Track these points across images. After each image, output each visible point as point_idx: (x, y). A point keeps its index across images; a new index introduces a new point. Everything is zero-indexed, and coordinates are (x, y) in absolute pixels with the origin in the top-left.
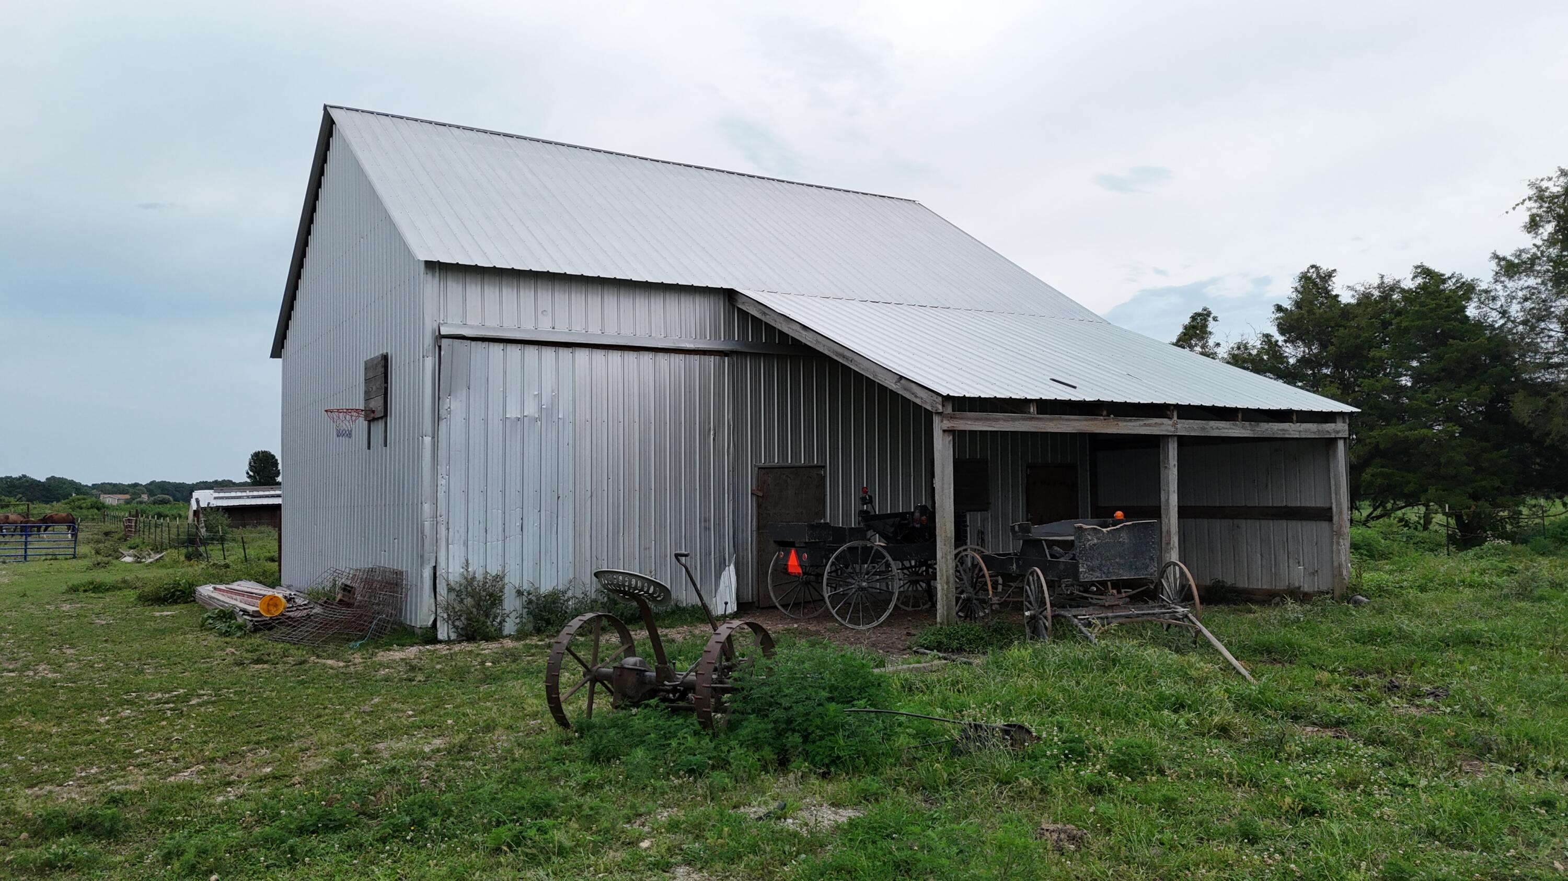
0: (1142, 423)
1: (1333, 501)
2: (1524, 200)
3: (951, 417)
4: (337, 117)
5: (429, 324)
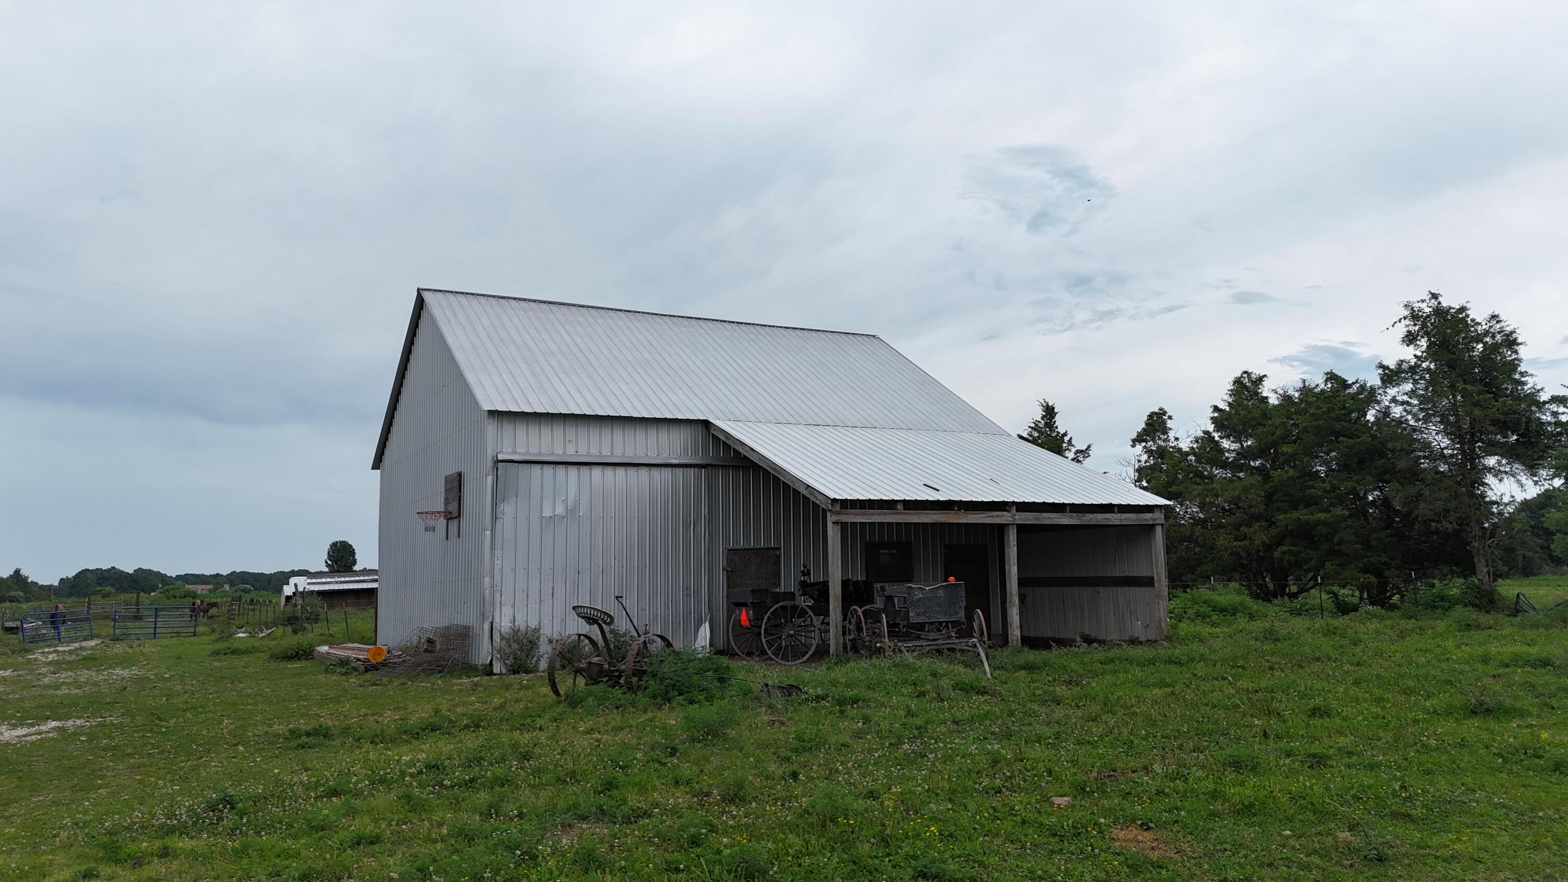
0: (986, 515)
1: (1155, 571)
2: (1401, 319)
3: (838, 513)
4: (427, 296)
5: (490, 453)
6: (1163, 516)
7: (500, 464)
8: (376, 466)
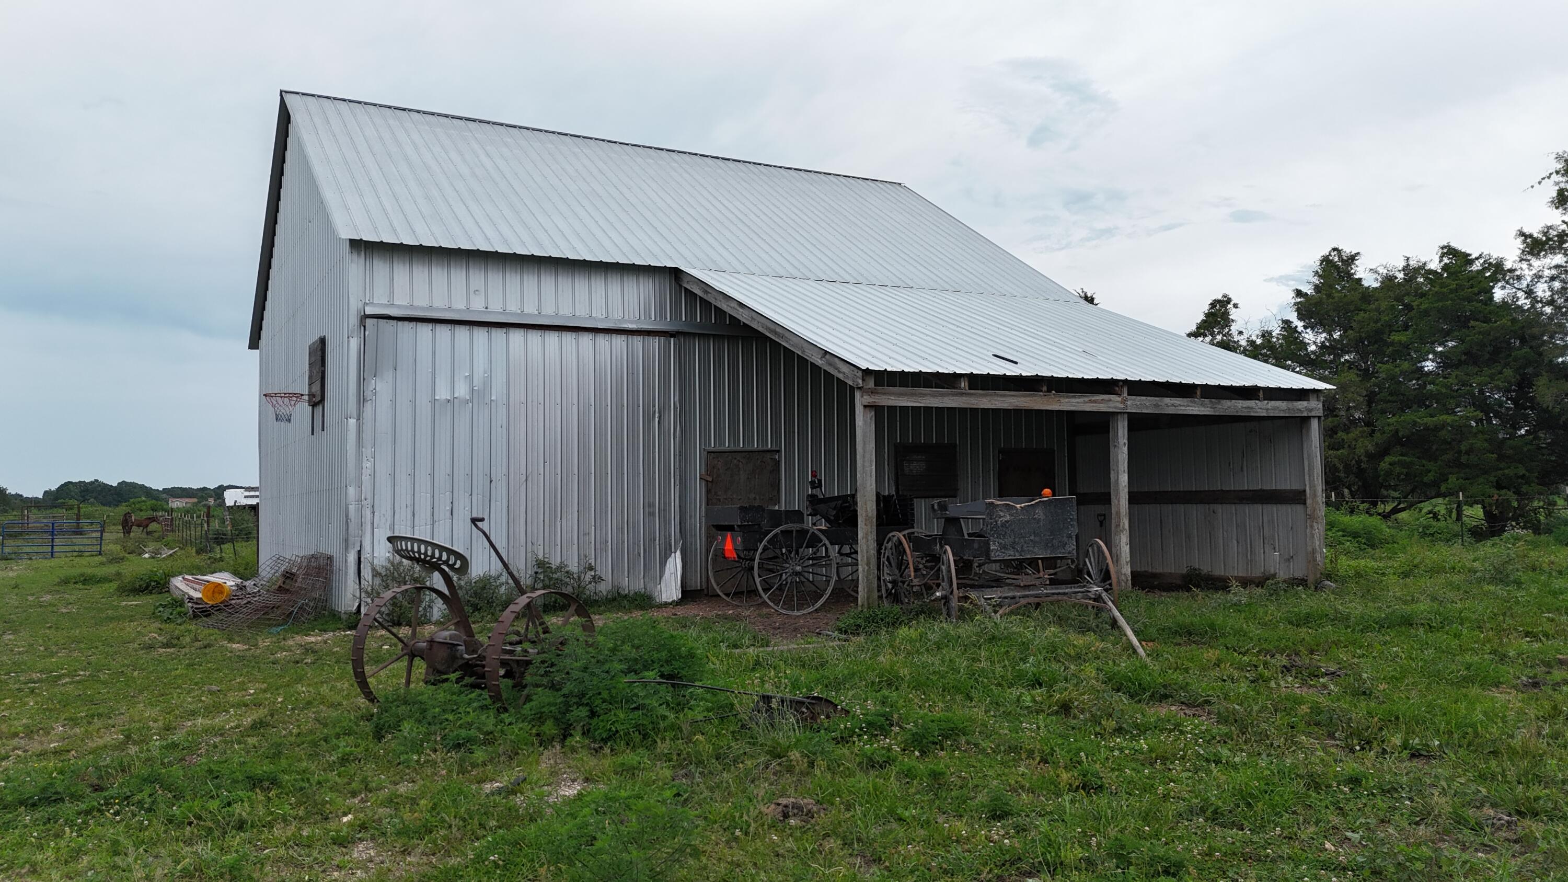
0: (1087, 399)
1: (1307, 483)
2: (1551, 174)
3: (872, 392)
4: (288, 99)
5: (355, 305)
6: (1320, 405)
7: (368, 321)
8: (254, 343)
